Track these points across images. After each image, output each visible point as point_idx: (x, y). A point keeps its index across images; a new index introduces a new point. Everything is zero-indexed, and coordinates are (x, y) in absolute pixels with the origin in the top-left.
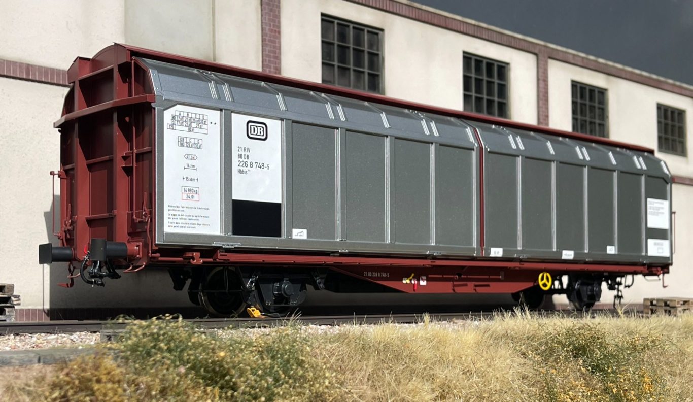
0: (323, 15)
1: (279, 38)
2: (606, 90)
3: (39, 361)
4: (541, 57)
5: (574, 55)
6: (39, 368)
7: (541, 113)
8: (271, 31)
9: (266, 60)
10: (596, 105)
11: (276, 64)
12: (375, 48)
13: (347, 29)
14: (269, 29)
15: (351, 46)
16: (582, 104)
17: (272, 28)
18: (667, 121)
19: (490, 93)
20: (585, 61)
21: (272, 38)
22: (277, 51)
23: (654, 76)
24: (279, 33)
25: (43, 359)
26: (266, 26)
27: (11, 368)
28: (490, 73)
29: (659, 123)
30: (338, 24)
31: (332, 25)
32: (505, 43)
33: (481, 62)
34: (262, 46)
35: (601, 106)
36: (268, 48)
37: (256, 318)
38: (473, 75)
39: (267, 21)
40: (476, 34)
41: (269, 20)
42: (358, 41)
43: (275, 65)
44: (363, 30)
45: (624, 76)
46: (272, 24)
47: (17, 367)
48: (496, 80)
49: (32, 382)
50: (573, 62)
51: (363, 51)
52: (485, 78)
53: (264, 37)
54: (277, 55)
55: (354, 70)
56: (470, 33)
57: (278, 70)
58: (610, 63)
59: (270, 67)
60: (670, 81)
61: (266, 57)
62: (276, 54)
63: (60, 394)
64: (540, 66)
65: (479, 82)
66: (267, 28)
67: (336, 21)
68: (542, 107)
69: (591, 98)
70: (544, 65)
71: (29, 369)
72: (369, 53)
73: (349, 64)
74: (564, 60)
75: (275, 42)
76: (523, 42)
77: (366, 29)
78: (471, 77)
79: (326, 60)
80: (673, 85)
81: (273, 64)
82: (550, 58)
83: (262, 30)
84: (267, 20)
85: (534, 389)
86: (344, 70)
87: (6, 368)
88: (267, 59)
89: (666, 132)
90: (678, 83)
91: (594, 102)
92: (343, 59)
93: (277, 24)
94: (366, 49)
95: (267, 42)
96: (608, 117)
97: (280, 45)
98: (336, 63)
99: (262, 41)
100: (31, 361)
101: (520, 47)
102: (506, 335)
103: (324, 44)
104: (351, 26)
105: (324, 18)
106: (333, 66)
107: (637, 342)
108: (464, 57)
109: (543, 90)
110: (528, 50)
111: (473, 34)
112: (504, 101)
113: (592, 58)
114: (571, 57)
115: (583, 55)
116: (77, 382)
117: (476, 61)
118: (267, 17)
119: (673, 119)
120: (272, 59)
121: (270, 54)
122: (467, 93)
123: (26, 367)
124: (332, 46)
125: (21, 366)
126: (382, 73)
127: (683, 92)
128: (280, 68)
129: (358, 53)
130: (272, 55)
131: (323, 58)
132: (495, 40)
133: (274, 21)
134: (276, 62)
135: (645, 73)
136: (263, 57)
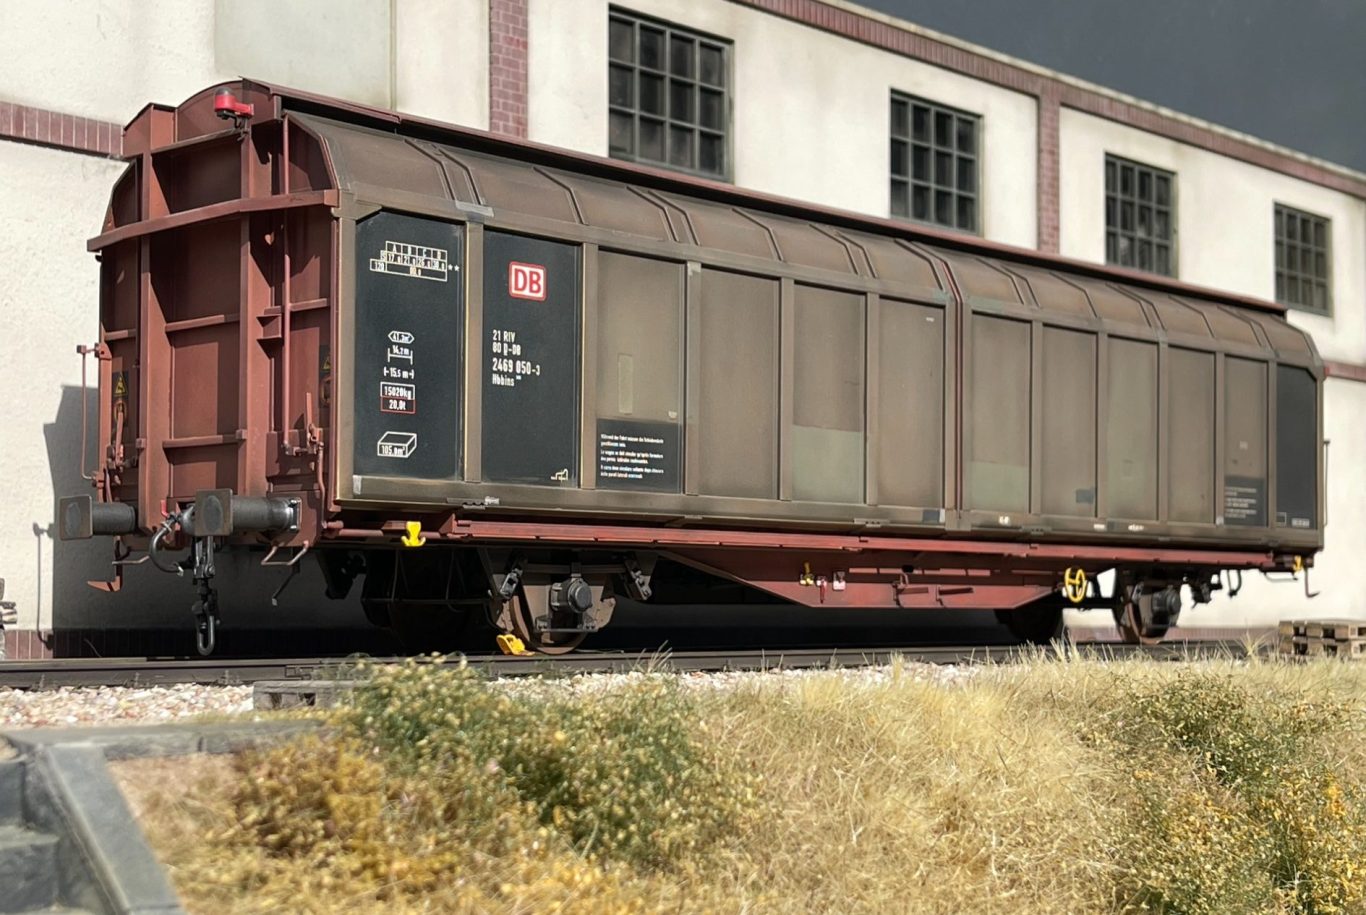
0: (612, 7)
1: (525, 56)
2: (1173, 173)
3: (200, 749)
4: (1045, 104)
5: (1111, 99)
6: (200, 760)
7: (1044, 221)
8: (510, 41)
9: (498, 102)
10: (1154, 205)
11: (518, 112)
12: (715, 79)
13: (659, 38)
14: (505, 38)
15: (668, 74)
16: (1124, 203)
17: (511, 35)
18: (1293, 242)
19: (942, 178)
20: (1134, 111)
21: (511, 57)
22: (521, 84)
23: (1270, 146)
24: (525, 45)
25: (208, 742)
26: (499, 30)
27: (151, 762)
28: (942, 136)
29: (1278, 243)
30: (643, 27)
31: (628, 29)
32: (974, 73)
33: (927, 111)
34: (491, 74)
35: (1163, 208)
36: (502, 78)
37: (516, 656)
38: (910, 140)
39: (501, 21)
40: (917, 54)
41: (506, 17)
42: (681, 64)
43: (515, 114)
44: (691, 41)
45: (1209, 145)
46: (511, 25)
47: (161, 760)
48: (955, 151)
49: (194, 790)
50: (1108, 113)
51: (691, 86)
52: (933, 145)
53: (495, 54)
54: (520, 93)
55: (673, 126)
56: (906, 50)
57: (522, 125)
58: (1184, 118)
59: (506, 119)
60: (1302, 157)
61: (499, 96)
62: (518, 89)
63: (260, 814)
64: (1043, 121)
65: (920, 152)
66: (502, 34)
67: (638, 22)
68: (1047, 210)
69: (1144, 192)
70: (1052, 120)
71: (183, 764)
72: (703, 90)
73: (662, 113)
74: (1091, 109)
75: (516, 66)
76: (1010, 70)
77: (698, 39)
78: (904, 144)
79: (618, 104)
80: (1308, 165)
81: (512, 110)
82: (1064, 105)
83: (491, 40)
84: (501, 17)
85: (1118, 810)
86: (651, 126)
87: (140, 762)
88: (501, 101)
89: (1291, 264)
90: (1317, 161)
91: (1150, 199)
92: (650, 102)
93: (520, 27)
94: (697, 81)
95: (501, 66)
96: (1176, 232)
97: (526, 70)
98: (636, 111)
99: (491, 63)
100: (184, 748)
101: (1005, 82)
102: (1049, 699)
103: (613, 70)
104: (668, 31)
105: (614, 14)
106: (631, 116)
107: (1303, 714)
108: (893, 101)
109: (1050, 174)
110: (1020, 87)
111: (911, 53)
112: (971, 195)
113: (1147, 105)
114: (1105, 102)
115: (1128, 99)
116: (293, 791)
117: (916, 109)
118: (502, 12)
119: (1305, 238)
120: (510, 102)
121: (506, 90)
122: (897, 177)
123: (176, 760)
124: (628, 74)
125: (167, 757)
126: (728, 132)
127: (1328, 180)
128: (526, 120)
129: (681, 89)
130: (511, 92)
131: (611, 100)
132: (954, 67)
133: (515, 20)
134: (518, 108)
135: (1251, 140)
136: (491, 96)
